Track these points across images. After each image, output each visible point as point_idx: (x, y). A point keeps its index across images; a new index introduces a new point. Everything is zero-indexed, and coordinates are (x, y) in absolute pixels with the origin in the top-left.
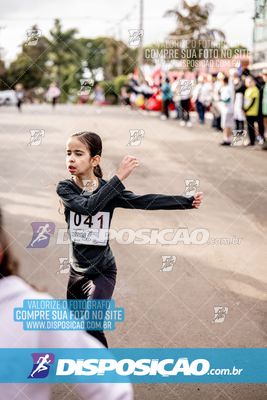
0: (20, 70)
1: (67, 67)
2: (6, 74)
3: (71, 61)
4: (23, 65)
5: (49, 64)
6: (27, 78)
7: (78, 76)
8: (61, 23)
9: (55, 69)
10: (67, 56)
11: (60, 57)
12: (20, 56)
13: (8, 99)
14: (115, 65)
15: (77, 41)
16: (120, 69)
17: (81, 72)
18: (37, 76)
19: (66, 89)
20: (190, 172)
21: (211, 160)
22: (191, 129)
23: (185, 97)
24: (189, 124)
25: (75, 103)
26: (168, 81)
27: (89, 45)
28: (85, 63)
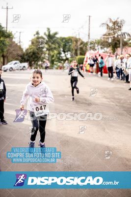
0: (30, 53)
1: (53, 51)
2: (24, 54)
3: (55, 48)
4: (32, 50)
5: (45, 49)
6: (34, 56)
7: (58, 55)
8: (50, 30)
9: (47, 52)
10: (53, 46)
11: (50, 46)
12: (30, 46)
13: (24, 67)
14: (76, 50)
15: (58, 38)
16: (79, 52)
17: (60, 53)
18: (39, 56)
19: (52, 62)
20: (112, 103)
21: (122, 97)
22: (113, 81)
23: (110, 66)
24: (112, 79)
25: (57, 69)
26: (102, 58)
27: (64, 41)
28: (62, 49)
